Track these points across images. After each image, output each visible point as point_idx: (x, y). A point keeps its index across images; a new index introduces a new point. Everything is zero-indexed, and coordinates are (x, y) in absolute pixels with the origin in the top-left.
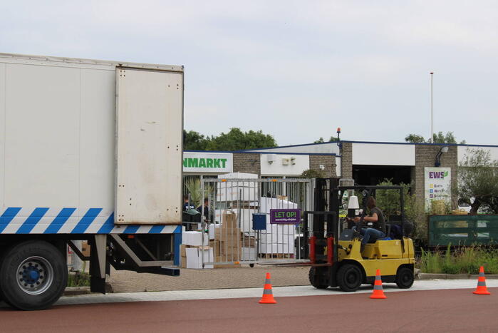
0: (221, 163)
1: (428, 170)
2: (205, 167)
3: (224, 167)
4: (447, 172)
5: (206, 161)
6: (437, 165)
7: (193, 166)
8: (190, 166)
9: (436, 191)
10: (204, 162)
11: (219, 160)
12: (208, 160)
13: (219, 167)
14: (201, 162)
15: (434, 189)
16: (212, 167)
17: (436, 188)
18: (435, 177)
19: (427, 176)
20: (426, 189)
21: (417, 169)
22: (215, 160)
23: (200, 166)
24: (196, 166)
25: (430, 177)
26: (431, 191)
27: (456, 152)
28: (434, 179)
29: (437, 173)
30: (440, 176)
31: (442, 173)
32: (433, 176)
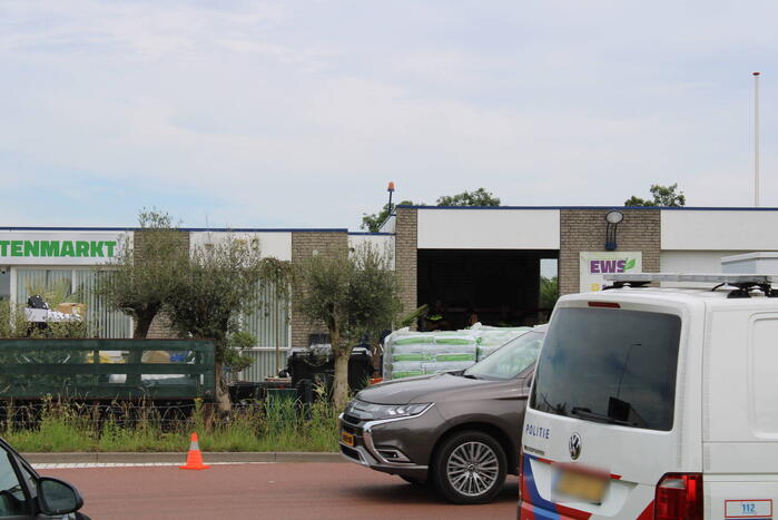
0: (105, 249)
1: (586, 257)
2: (72, 255)
3: (110, 254)
4: (633, 261)
5: (74, 245)
6: (610, 247)
7: (50, 255)
8: (43, 255)
10: (71, 248)
11: (101, 243)
12: (79, 244)
13: (101, 255)
14: (64, 248)
16: (86, 255)
18: (604, 271)
19: (585, 268)
22: (93, 243)
23: (63, 255)
24: (57, 255)
25: (593, 271)
27: (657, 223)
28: (601, 275)
29: (608, 262)
30: (617, 268)
31: (620, 262)
32: (600, 268)
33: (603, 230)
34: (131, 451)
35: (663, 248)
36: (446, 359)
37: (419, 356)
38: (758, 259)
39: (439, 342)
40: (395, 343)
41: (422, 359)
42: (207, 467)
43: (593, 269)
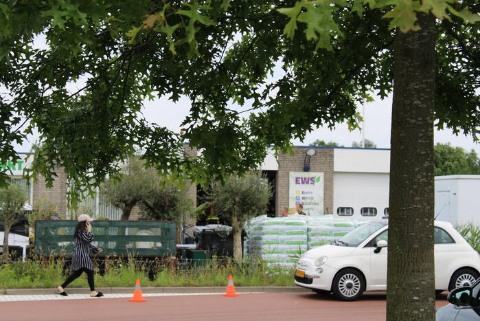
0: (16, 165)
1: (293, 175)
3: (20, 169)
4: (319, 178)
6: (306, 169)
9: (304, 198)
13: (14, 169)
15: (301, 195)
17: (304, 195)
18: (303, 183)
19: (292, 181)
20: (290, 195)
21: (280, 174)
25: (297, 183)
26: (297, 198)
27: (332, 156)
28: (301, 185)
29: (305, 178)
30: (310, 182)
31: (312, 178)
32: (301, 182)
33: (303, 160)
34: (179, 286)
35: (335, 170)
36: (291, 234)
37: (276, 232)
38: (459, 179)
39: (287, 224)
40: (263, 224)
41: (278, 234)
42: (238, 295)
43: (297, 182)
